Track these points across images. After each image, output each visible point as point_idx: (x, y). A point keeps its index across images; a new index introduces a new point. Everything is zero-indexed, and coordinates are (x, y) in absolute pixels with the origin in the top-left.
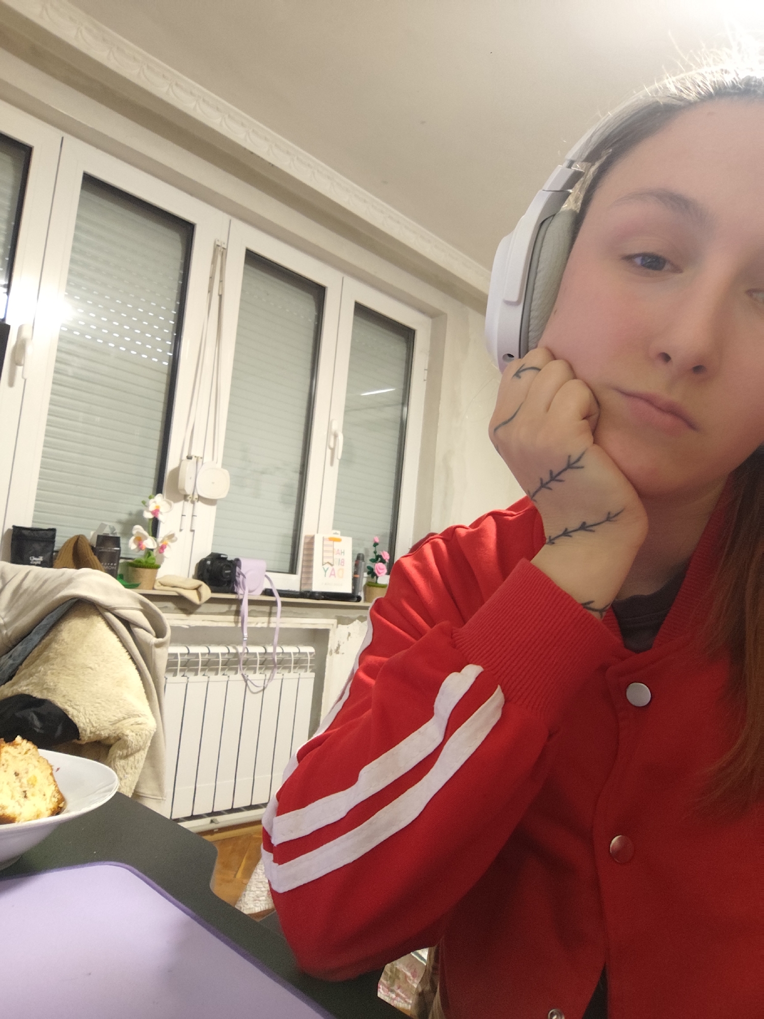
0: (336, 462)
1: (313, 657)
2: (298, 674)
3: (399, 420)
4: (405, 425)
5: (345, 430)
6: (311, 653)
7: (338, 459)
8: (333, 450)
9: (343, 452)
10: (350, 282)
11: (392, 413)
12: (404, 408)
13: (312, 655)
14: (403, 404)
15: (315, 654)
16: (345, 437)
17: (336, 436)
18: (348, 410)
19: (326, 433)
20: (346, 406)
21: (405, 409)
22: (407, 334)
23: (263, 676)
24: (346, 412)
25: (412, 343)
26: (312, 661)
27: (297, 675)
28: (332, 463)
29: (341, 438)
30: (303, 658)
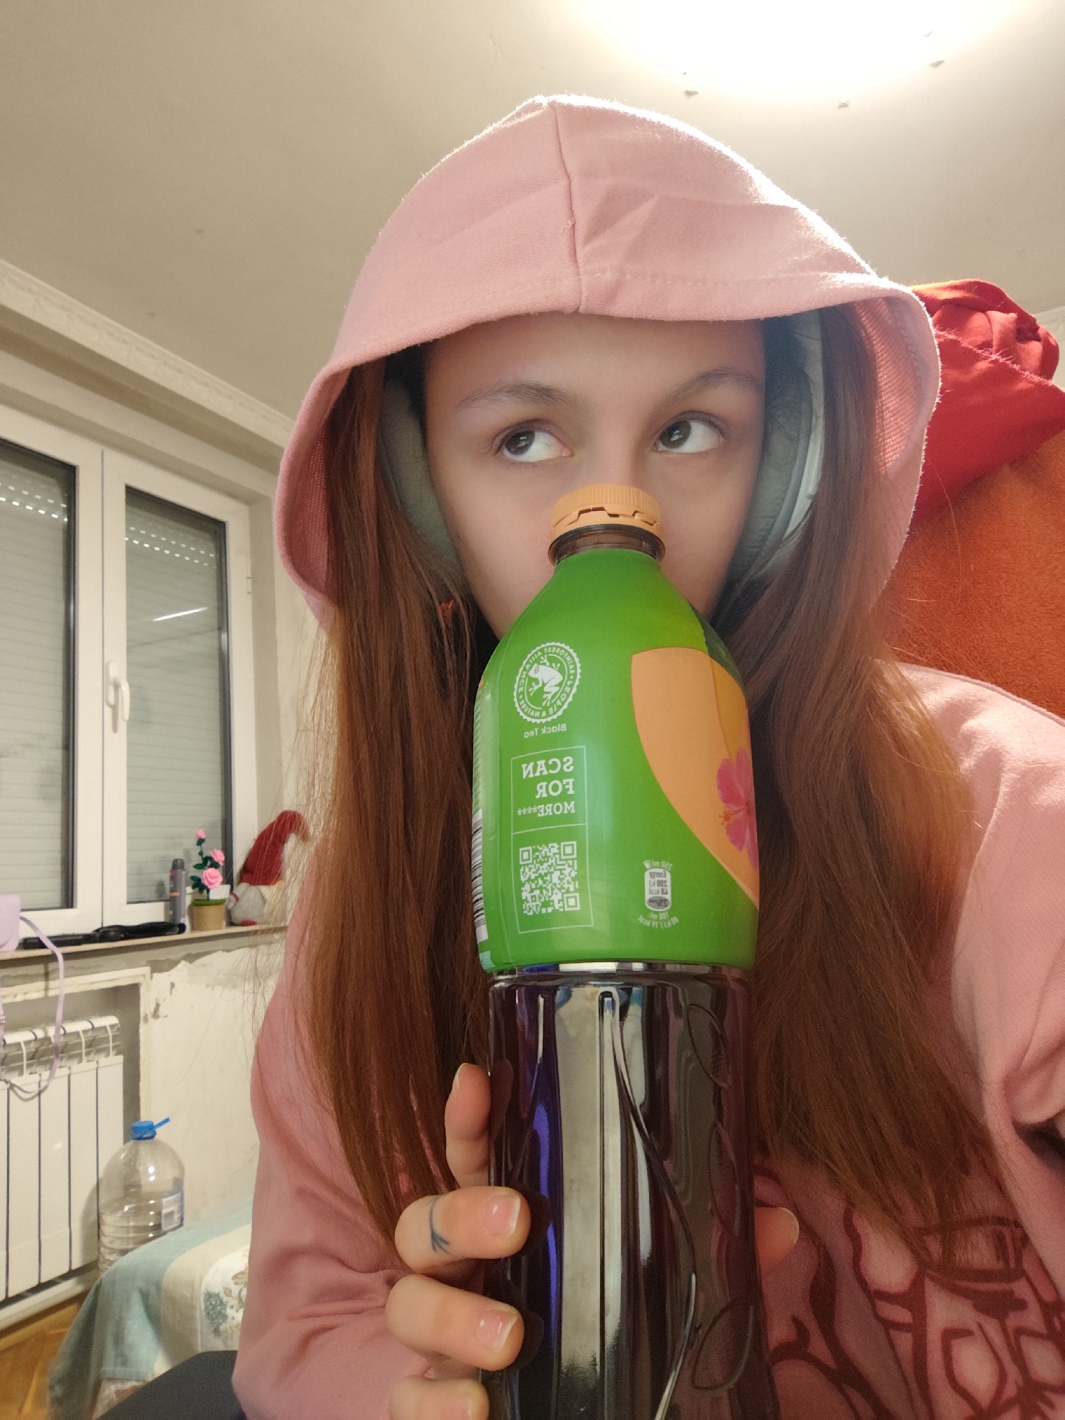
0: (123, 726)
1: (116, 1031)
2: (95, 1062)
3: (216, 652)
4: (226, 660)
5: (130, 676)
6: (112, 1026)
7: (124, 720)
8: (115, 708)
9: (132, 709)
10: (113, 457)
11: (205, 644)
12: (222, 635)
13: (116, 1029)
14: (220, 629)
15: (119, 1026)
16: (131, 686)
17: (117, 687)
18: (132, 646)
19: (100, 683)
20: (128, 640)
21: (224, 636)
22: (214, 529)
23: (36, 1078)
24: (130, 649)
25: (223, 541)
26: (115, 1038)
27: (93, 1065)
28: (115, 729)
29: (125, 688)
30: (101, 1035)
